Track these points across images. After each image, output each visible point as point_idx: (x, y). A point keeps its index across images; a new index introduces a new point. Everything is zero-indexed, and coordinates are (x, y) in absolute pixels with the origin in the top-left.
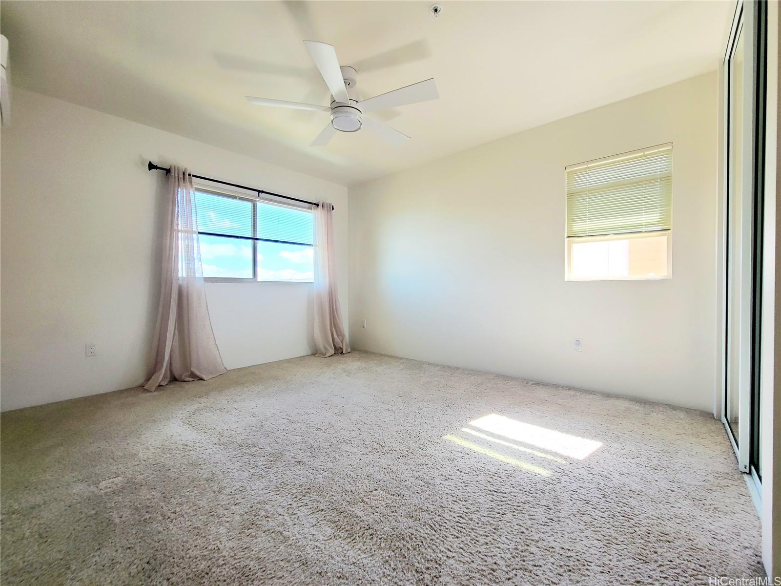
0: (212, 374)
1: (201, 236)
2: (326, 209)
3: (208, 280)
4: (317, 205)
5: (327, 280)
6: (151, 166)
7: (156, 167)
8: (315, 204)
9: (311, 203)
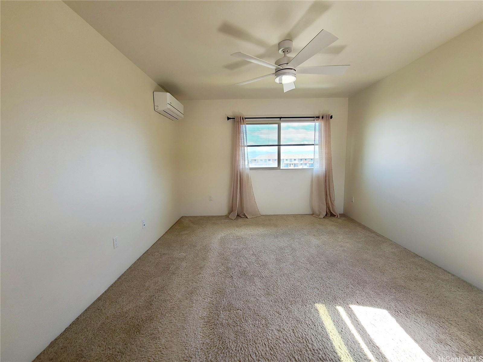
0: (253, 216)
1: (248, 147)
2: (325, 119)
3: (251, 169)
4: (319, 117)
5: (324, 167)
6: (228, 119)
7: (230, 118)
8: (316, 117)
9: (314, 117)
